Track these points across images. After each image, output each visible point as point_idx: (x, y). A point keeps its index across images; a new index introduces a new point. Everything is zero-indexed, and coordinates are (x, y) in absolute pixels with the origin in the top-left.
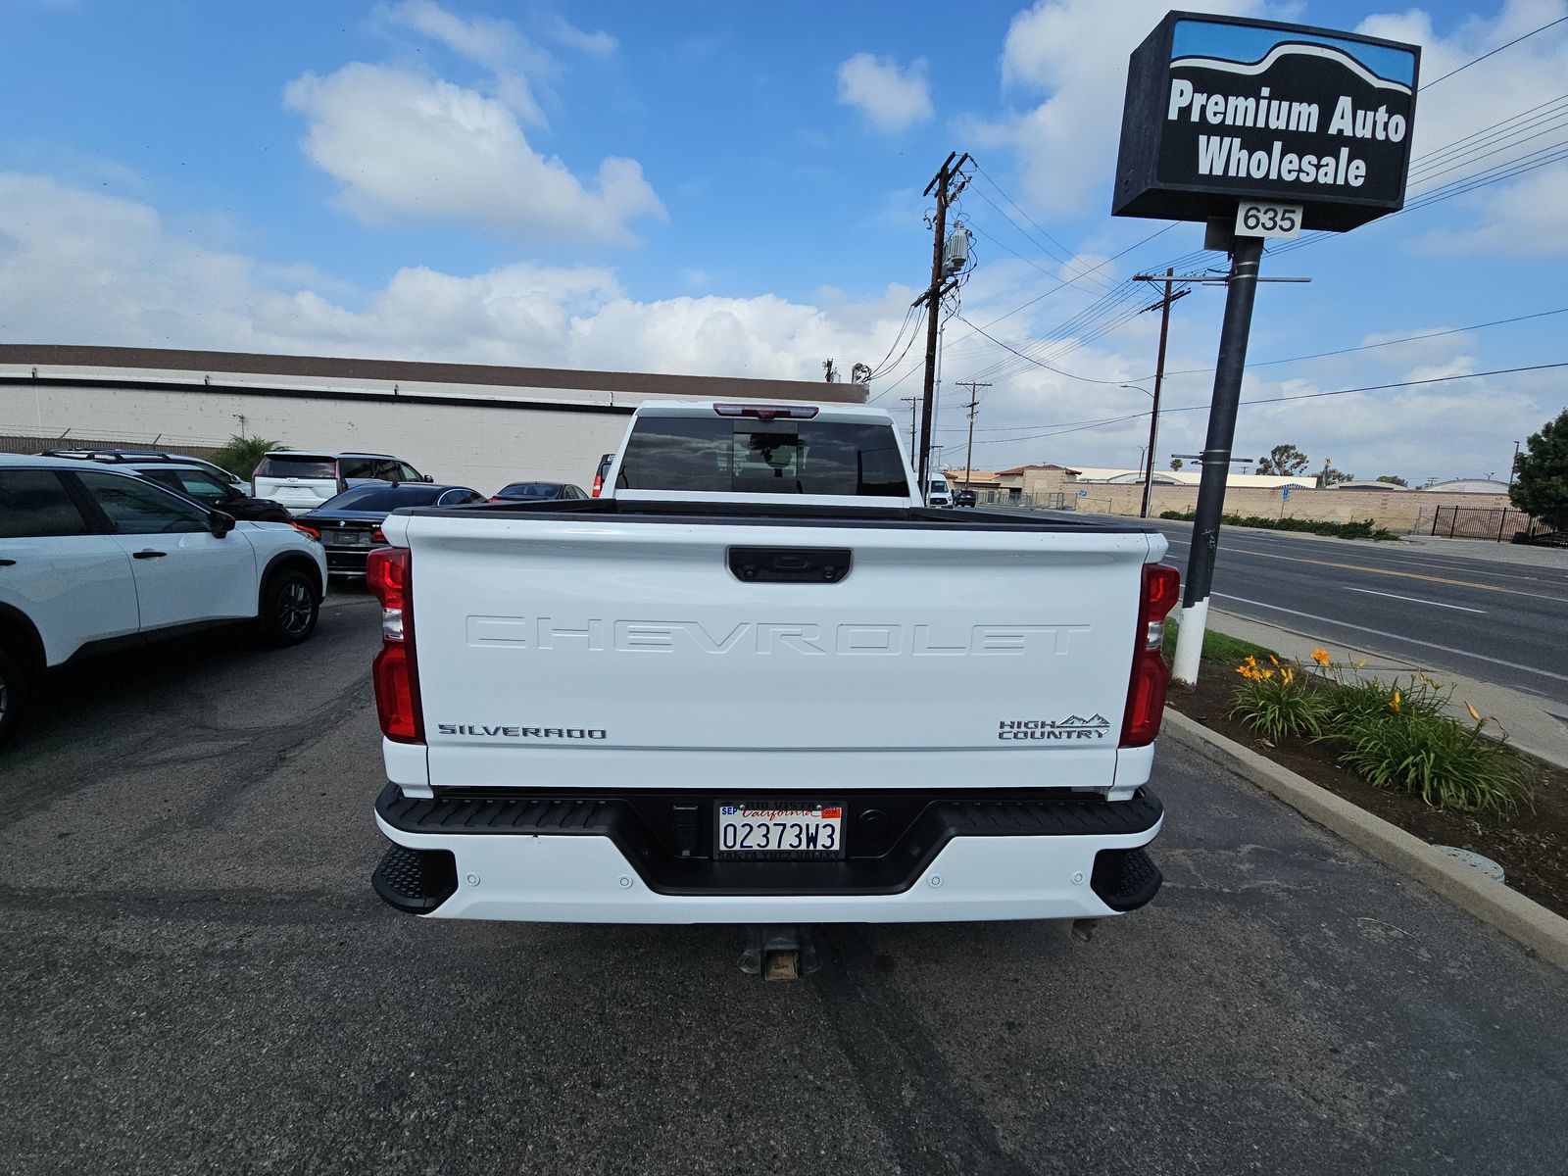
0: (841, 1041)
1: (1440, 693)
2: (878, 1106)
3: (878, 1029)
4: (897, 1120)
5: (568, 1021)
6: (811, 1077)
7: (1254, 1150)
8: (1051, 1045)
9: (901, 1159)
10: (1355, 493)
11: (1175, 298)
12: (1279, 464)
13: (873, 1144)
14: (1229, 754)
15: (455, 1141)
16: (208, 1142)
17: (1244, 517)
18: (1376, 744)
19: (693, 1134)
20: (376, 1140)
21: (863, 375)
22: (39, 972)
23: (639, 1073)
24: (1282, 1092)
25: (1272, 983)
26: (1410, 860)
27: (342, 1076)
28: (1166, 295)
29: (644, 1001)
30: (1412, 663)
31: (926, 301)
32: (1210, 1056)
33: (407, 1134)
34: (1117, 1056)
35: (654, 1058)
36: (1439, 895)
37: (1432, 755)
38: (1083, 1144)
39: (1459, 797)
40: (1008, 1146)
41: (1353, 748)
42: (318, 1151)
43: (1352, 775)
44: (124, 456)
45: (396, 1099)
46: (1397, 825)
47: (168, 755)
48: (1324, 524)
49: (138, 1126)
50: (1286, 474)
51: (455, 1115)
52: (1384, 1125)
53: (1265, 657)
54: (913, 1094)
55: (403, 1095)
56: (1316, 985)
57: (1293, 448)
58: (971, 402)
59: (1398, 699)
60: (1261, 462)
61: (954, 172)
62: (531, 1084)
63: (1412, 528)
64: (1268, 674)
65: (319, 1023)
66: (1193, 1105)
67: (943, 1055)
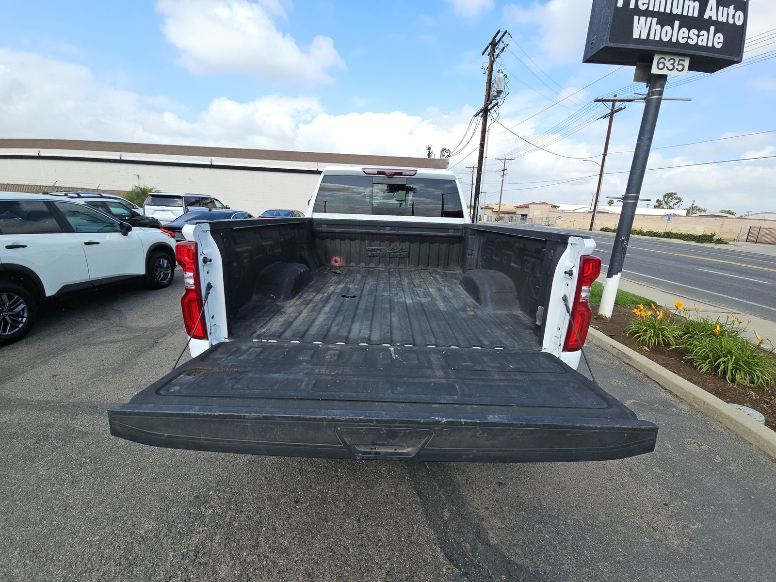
0: (415, 488)
1: (741, 325)
2: (431, 519)
3: (434, 482)
4: (440, 526)
5: (285, 471)
6: (399, 504)
7: (619, 551)
8: (519, 495)
9: (441, 544)
10: (707, 219)
11: (616, 111)
12: (667, 203)
13: (427, 537)
14: (625, 354)
15: (230, 524)
16: (115, 521)
17: (645, 231)
18: (704, 351)
19: (341, 527)
20: (193, 522)
21: (446, 154)
22: (40, 441)
23: (317, 497)
24: (637, 523)
25: (637, 470)
26: (716, 411)
27: (179, 491)
28: (612, 110)
29: (321, 464)
30: (728, 309)
31: (481, 114)
32: (601, 504)
33: (208, 520)
34: (553, 502)
35: (324, 491)
36: (729, 429)
37: (734, 358)
38: (532, 542)
39: (745, 379)
40: (494, 542)
41: (691, 353)
42: (166, 526)
43: (689, 366)
44: (81, 195)
45: (203, 504)
46: (711, 393)
47: (104, 339)
48: (688, 235)
49: (82, 513)
50: (670, 208)
51: (230, 512)
52: (689, 543)
53: (649, 304)
54: (449, 514)
55: (206, 502)
56: (659, 471)
57: (675, 194)
58: (503, 169)
59: (718, 328)
60: (657, 202)
61: (499, 41)
62: (265, 500)
63: (736, 238)
64: (649, 313)
65: (169, 467)
66: (589, 527)
67: (465, 497)
